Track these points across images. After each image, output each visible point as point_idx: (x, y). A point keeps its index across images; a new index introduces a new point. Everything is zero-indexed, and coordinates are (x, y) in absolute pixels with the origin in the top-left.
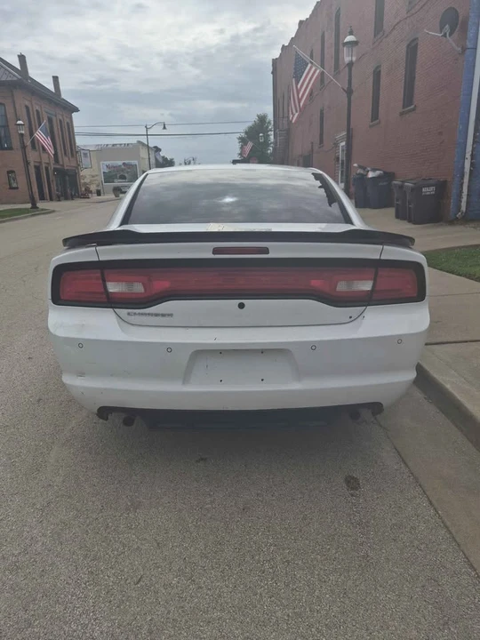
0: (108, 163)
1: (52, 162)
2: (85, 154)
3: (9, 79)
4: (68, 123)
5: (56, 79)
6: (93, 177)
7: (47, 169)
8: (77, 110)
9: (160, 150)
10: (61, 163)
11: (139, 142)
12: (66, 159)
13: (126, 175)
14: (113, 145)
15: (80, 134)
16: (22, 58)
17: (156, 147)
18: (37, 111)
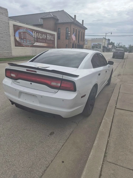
0: (94, 43)
1: (77, 42)
2: (86, 41)
3: (71, 21)
4: (84, 33)
5: (83, 21)
6: (89, 47)
7: (75, 44)
8: (87, 29)
9: (110, 40)
10: (79, 43)
11: (103, 38)
12: (81, 42)
13: (98, 47)
14: (96, 38)
15: (87, 35)
16: (75, 16)
17: (109, 39)
18: (76, 29)
